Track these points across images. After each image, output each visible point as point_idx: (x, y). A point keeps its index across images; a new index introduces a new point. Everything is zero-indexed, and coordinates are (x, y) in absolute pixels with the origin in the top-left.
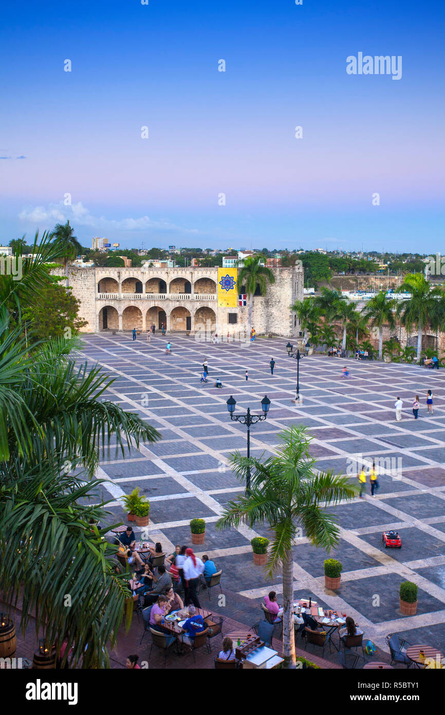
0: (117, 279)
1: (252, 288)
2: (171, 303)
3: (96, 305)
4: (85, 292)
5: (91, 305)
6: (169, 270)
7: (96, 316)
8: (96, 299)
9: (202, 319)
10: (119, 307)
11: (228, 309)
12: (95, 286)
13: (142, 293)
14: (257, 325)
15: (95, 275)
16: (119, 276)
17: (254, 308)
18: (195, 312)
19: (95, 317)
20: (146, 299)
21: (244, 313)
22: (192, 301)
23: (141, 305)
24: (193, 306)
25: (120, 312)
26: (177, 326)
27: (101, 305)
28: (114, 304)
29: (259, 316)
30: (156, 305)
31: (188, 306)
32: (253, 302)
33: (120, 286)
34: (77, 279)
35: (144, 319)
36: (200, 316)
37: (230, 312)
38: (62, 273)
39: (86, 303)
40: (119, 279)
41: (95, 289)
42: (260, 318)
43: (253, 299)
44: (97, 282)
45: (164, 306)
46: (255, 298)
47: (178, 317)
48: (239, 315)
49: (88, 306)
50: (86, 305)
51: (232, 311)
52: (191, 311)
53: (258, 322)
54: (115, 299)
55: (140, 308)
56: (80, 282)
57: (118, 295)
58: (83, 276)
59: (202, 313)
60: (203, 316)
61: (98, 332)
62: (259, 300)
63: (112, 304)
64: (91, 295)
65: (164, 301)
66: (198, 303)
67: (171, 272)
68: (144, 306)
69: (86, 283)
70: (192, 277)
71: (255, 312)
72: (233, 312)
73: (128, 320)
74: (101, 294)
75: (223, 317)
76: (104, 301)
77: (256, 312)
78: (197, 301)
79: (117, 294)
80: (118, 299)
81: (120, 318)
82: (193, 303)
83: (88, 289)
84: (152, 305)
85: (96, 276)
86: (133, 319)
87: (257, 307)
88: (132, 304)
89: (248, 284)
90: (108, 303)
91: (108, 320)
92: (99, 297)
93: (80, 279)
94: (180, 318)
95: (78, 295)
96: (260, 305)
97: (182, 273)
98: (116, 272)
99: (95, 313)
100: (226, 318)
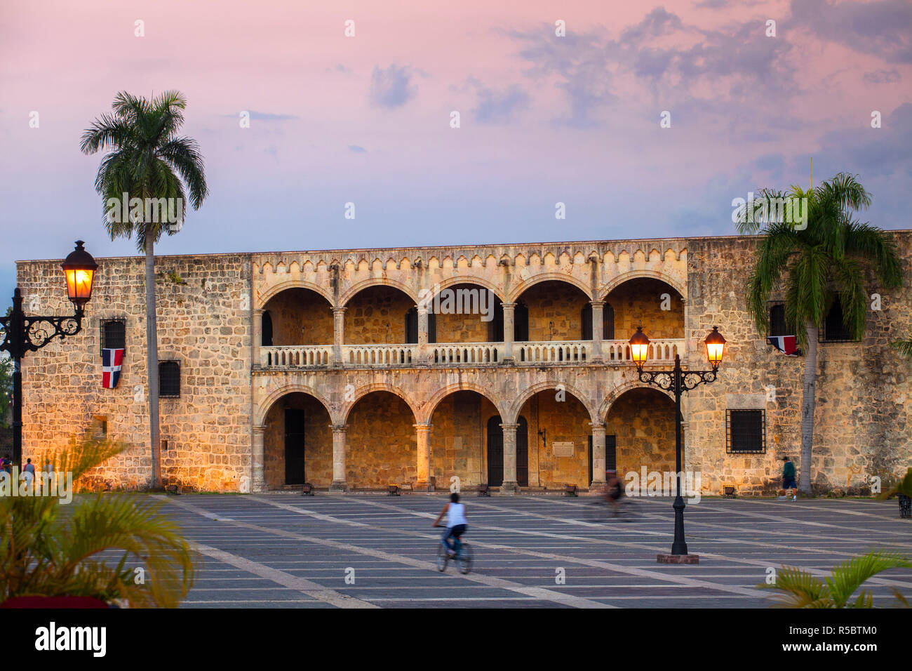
0: (328, 294)
1: (810, 309)
2: (517, 377)
3: (252, 390)
4: (218, 345)
5: (236, 390)
6: (511, 254)
7: (253, 431)
8: (255, 370)
9: (647, 446)
10: (334, 397)
11: (730, 396)
12: (251, 320)
13: (416, 342)
14: (840, 453)
15: (250, 281)
16: (335, 284)
17: (829, 387)
18: (605, 409)
19: (248, 434)
20: (431, 363)
21: (788, 408)
22: (597, 368)
23: (411, 388)
24: (600, 387)
25: (338, 417)
26: (555, 473)
27: (269, 389)
28: (317, 385)
29: (844, 420)
30: (466, 387)
31: (583, 388)
32: (823, 366)
33: (339, 317)
34: (190, 298)
35: (421, 439)
36: (640, 434)
37: (735, 406)
38: (140, 277)
39: (217, 385)
40: (336, 292)
41: (252, 333)
42: (850, 429)
43: (824, 352)
44: (259, 305)
45: (496, 389)
46: (830, 348)
47: (557, 439)
48: (771, 418)
49: (225, 395)
50: (217, 390)
51: (741, 400)
52: (593, 403)
53: (843, 441)
54: (321, 368)
55: (410, 398)
56: (199, 307)
57: (330, 352)
58: (209, 284)
59: (646, 421)
60: (649, 432)
61: (258, 490)
62: (845, 355)
63: (309, 384)
64: (234, 353)
65: (495, 369)
66: (618, 374)
67: (521, 261)
68: (420, 390)
69: (222, 309)
70: (594, 277)
71: (829, 405)
72: (745, 406)
73: (380, 450)
74: (272, 350)
75: (709, 425)
76: (282, 377)
77: (836, 402)
78: (614, 367)
79: (328, 349)
80: (329, 365)
81: (338, 439)
82: (598, 376)
83: (226, 331)
84: (450, 383)
85: (256, 283)
86: (394, 448)
87: (839, 383)
88: (381, 382)
89: (794, 292)
90: (293, 383)
91: (307, 452)
92: (265, 362)
93: (200, 296)
94: (563, 439)
95: (191, 355)
96: (848, 378)
97: (558, 262)
98: (323, 269)
99: (250, 420)
100: (721, 427)
